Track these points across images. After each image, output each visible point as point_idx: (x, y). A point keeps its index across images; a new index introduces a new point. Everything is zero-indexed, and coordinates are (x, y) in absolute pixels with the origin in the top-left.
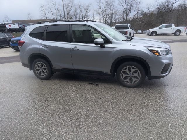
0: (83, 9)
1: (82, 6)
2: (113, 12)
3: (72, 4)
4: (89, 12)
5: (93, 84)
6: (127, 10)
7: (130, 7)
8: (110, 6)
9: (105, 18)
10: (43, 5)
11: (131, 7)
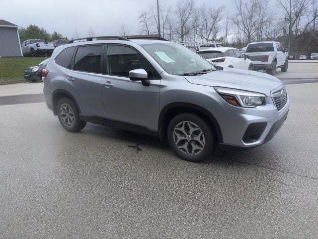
0: (209, 17)
1: (207, 11)
2: (265, 19)
3: (191, 8)
4: (219, 21)
5: (134, 147)
6: (293, 16)
7: (298, 10)
8: (259, 9)
9: (248, 31)
10: (145, 13)
11: (301, 10)
